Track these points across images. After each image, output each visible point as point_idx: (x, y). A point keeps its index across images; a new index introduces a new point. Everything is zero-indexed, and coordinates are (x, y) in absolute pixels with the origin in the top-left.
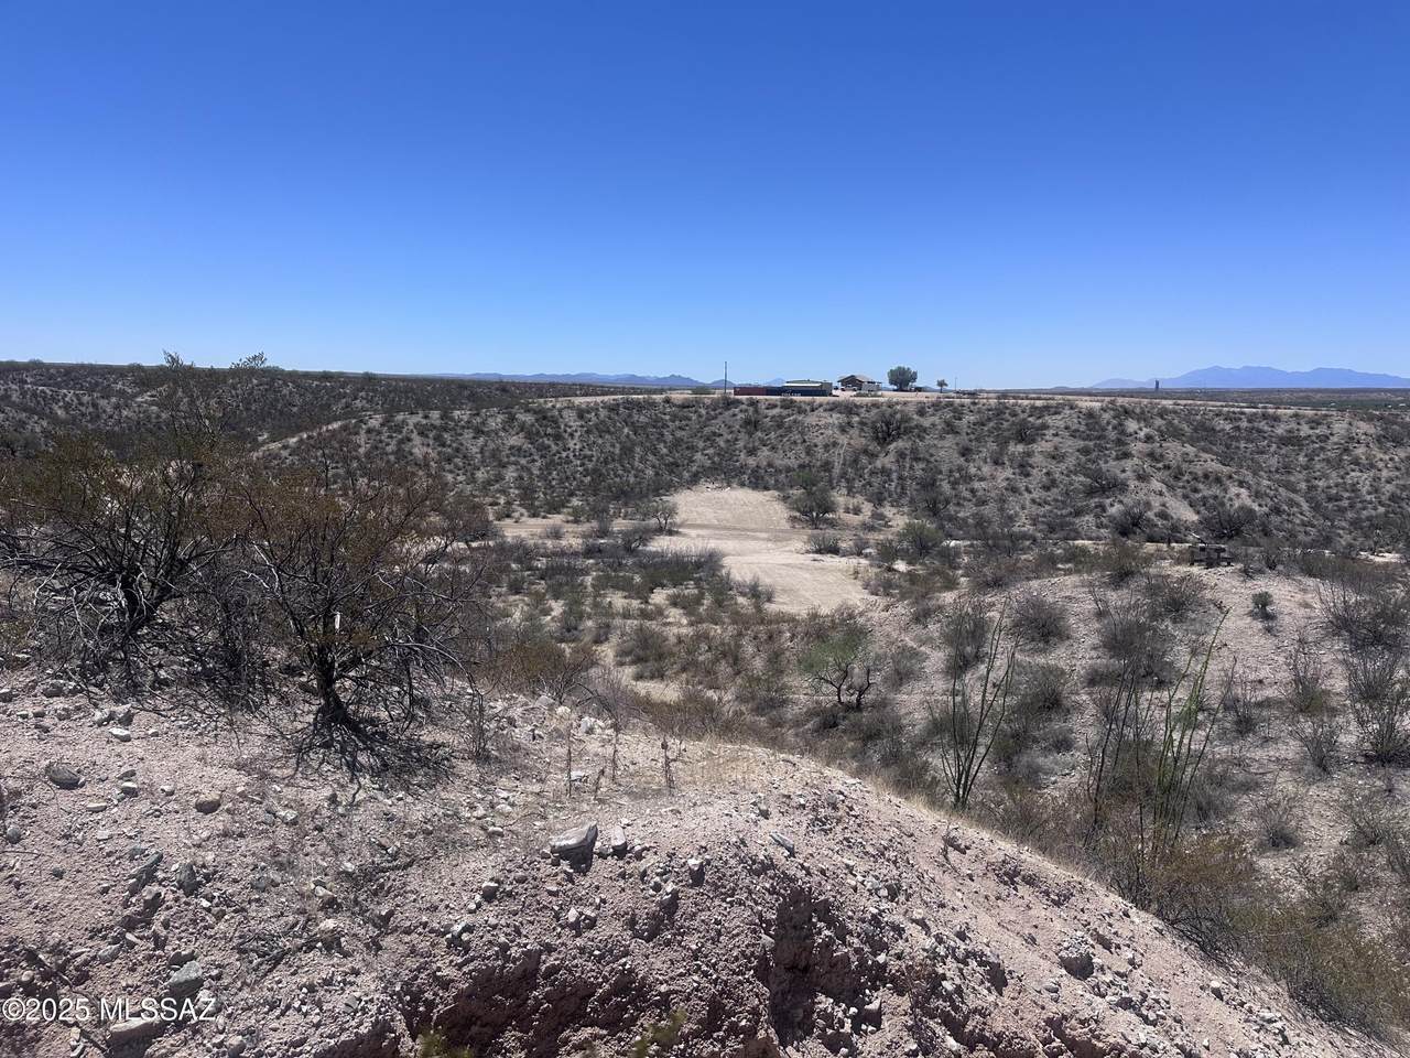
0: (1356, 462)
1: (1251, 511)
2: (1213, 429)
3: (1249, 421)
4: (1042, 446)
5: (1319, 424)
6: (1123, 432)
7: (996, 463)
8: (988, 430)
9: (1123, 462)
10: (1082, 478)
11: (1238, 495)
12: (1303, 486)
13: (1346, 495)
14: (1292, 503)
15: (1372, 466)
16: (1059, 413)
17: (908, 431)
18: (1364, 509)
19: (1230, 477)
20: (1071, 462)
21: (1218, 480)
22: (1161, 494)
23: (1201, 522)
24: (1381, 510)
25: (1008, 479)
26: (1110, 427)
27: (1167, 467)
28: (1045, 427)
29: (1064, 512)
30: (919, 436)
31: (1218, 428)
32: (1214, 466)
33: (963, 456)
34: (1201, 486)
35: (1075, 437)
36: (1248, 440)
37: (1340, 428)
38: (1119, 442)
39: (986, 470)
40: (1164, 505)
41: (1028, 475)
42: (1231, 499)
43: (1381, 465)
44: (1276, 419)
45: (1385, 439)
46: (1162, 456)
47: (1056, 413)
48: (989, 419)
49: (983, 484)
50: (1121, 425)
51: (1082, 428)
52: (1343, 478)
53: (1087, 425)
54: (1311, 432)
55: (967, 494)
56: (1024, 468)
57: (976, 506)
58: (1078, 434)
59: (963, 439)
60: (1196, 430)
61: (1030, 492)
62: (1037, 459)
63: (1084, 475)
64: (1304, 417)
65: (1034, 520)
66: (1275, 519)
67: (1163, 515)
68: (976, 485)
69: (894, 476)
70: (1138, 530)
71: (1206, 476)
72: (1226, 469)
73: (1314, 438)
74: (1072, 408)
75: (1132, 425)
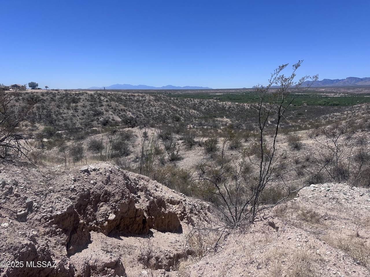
0: (151, 105)
1: (132, 117)
2: (121, 99)
3: (129, 97)
4: (79, 104)
5: (143, 97)
6: (100, 100)
7: (68, 109)
8: (64, 100)
9: (102, 107)
10: (92, 112)
11: (129, 114)
12: (142, 111)
13: (150, 113)
14: (140, 115)
15: (154, 106)
16: (83, 95)
17: (39, 101)
18: (154, 115)
19: (127, 110)
20: (88, 108)
21: (124, 111)
22: (112, 115)
23: (122, 121)
24: (157, 115)
25: (72, 113)
26: (97, 99)
27: (112, 108)
28: (80, 99)
29: (89, 121)
30: (43, 102)
31: (122, 98)
32: (123, 107)
33: (58, 107)
34: (121, 112)
35: (88, 101)
36: (130, 101)
37: (147, 98)
38: (100, 102)
39: (65, 111)
40: (113, 117)
41: (77, 112)
42: (128, 115)
43: (156, 106)
44: (134, 96)
45: (157, 100)
46: (111, 105)
47: (82, 95)
48: (64, 97)
49: (65, 115)
50: (100, 98)
51: (90, 99)
52: (149, 109)
53: (91, 98)
54: (142, 99)
55: (61, 118)
56: (76, 110)
57: (64, 121)
58: (89, 100)
59: (57, 103)
60: (117, 99)
61: (79, 116)
62: (79, 107)
63: (92, 111)
64: (140, 95)
65: (81, 124)
66: (137, 119)
67: (113, 120)
68: (63, 115)
69: (37, 114)
70: (108, 124)
71: (122, 110)
72: (126, 108)
73: (143, 100)
74: (86, 94)
75: (102, 98)
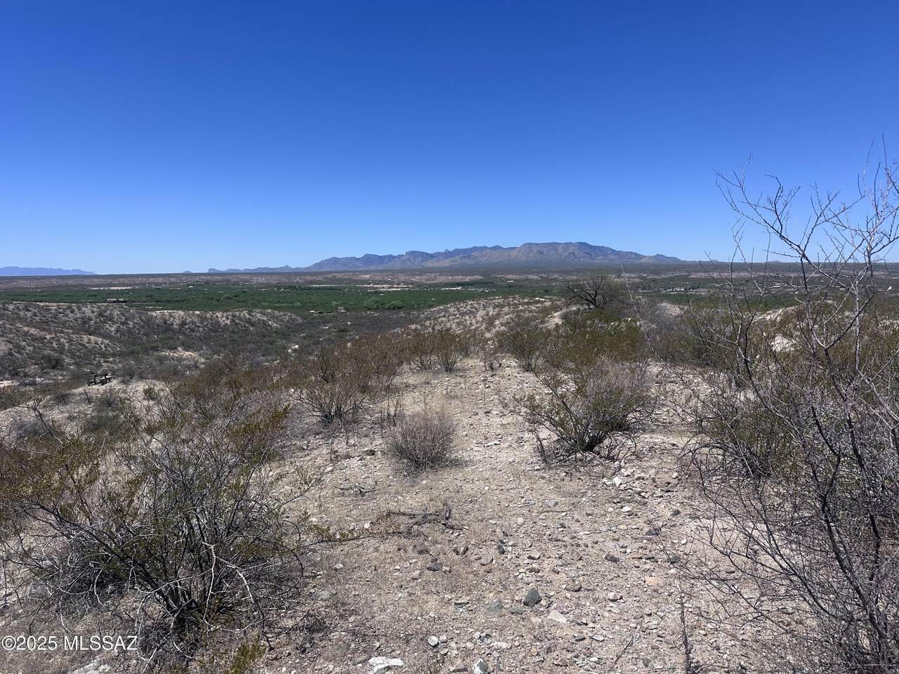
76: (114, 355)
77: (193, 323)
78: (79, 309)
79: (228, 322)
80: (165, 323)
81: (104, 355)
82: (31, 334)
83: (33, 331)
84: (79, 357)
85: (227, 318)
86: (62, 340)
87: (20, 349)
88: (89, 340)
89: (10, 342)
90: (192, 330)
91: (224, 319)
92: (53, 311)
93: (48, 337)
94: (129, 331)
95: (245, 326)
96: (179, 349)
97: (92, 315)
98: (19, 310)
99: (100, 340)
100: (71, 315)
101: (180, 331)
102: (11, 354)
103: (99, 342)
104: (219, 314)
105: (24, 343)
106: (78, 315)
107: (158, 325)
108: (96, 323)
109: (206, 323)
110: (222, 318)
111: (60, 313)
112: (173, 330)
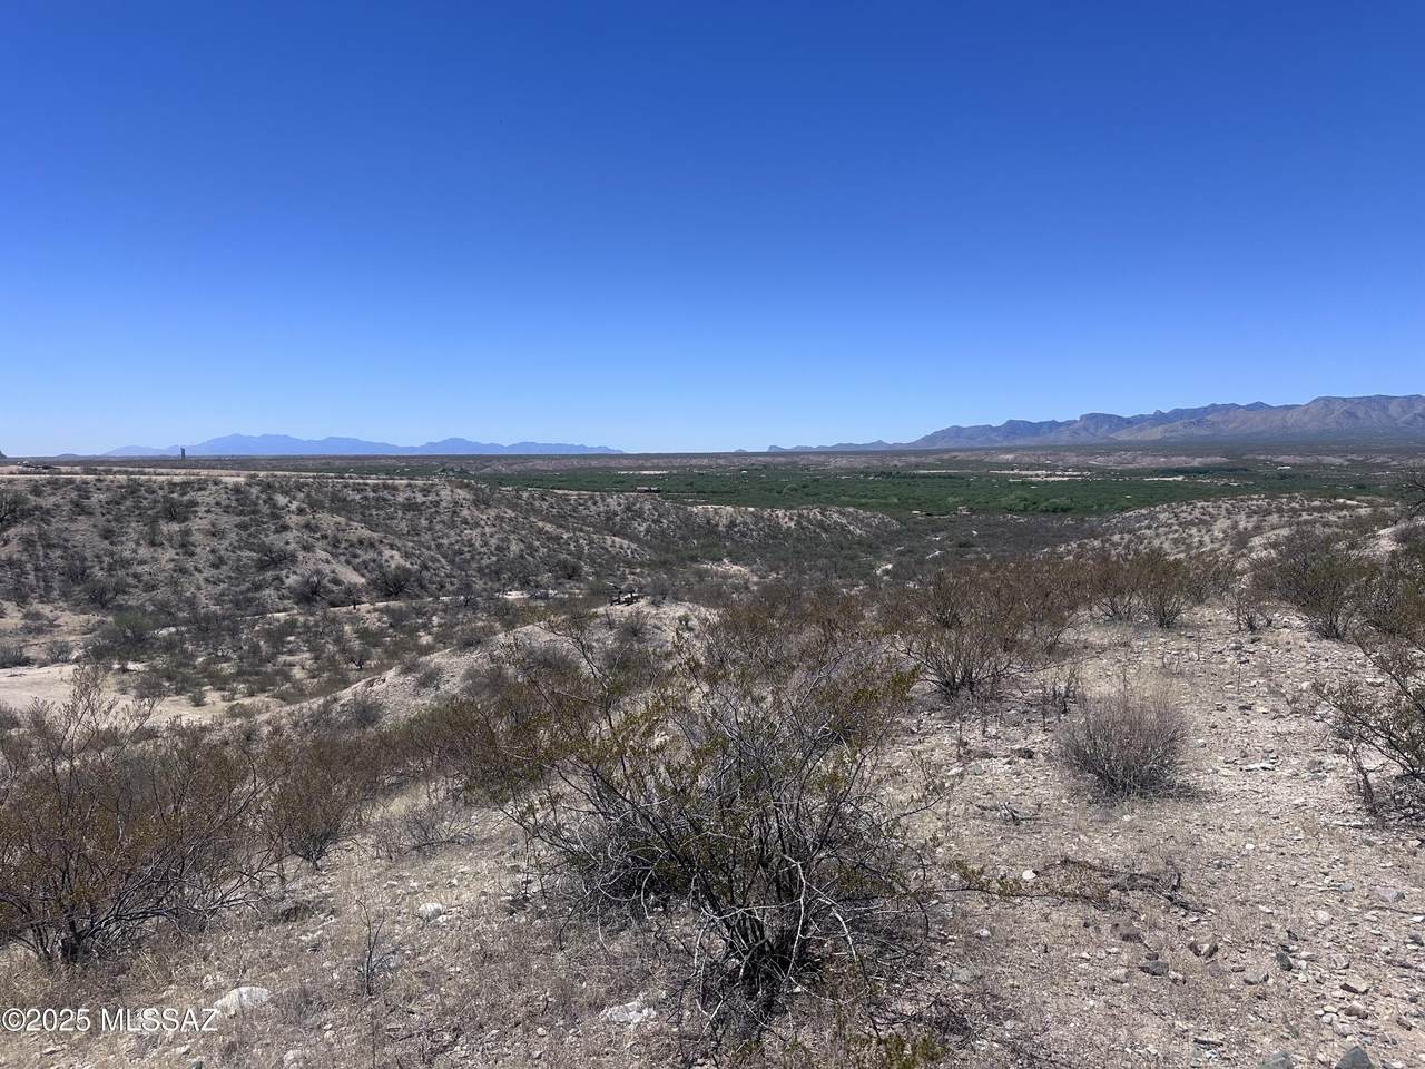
0: (465, 522)
1: (408, 570)
2: (345, 499)
3: (374, 491)
4: (198, 524)
5: (429, 492)
6: (275, 506)
7: (153, 544)
8: (127, 510)
9: (284, 534)
10: (248, 553)
11: (392, 557)
12: (433, 544)
13: (466, 549)
14: (435, 560)
15: (477, 525)
16: (204, 489)
17: (27, 514)
18: (482, 559)
19: (381, 542)
20: (233, 537)
21: (372, 545)
22: (328, 562)
23: (369, 584)
24: (494, 559)
25: (173, 560)
26: (261, 502)
27: (325, 537)
28: (194, 503)
29: (243, 588)
30: (42, 519)
31: (349, 499)
32: (366, 533)
33: (106, 538)
34: (358, 552)
35: (228, 513)
36: (378, 509)
37: (445, 494)
38: (274, 516)
39: (144, 552)
40: (333, 572)
41: (192, 554)
42: (387, 561)
43: (482, 523)
44: (395, 488)
45: (481, 502)
46: (317, 527)
47: (200, 489)
48: (124, 498)
49: (146, 568)
50: (271, 499)
51: (234, 504)
52: (460, 535)
53: (237, 500)
54: (424, 499)
55: (130, 580)
56: (186, 546)
57: (145, 591)
58: (230, 510)
59: (101, 522)
60: (332, 501)
61: (200, 572)
62: (197, 537)
63: (250, 550)
64: (416, 486)
65: (216, 599)
66: (426, 574)
67: (336, 582)
68: (140, 569)
69: (29, 566)
70: (318, 598)
71: (361, 542)
72: (375, 535)
73: (428, 504)
74: (216, 484)
75: (281, 500)
76: (642, 565)
77: (745, 524)
78: (603, 500)
79: (792, 524)
80: (708, 523)
81: (630, 564)
82: (547, 532)
83: (549, 527)
84: (600, 565)
85: (791, 519)
86: (581, 541)
87: (532, 550)
88: (613, 542)
89: (522, 540)
90: (744, 535)
91: (787, 519)
92: (572, 502)
93: (565, 536)
94: (663, 532)
95: (815, 532)
96: (725, 560)
97: (618, 509)
98: (535, 500)
99: (626, 543)
100: (593, 508)
101: (727, 536)
102: (522, 557)
103: (625, 546)
104: (780, 513)
105: (537, 543)
106: (602, 509)
107: (699, 526)
108: (622, 519)
109: (762, 525)
110: (784, 518)
111: (581, 505)
112: (717, 534)
